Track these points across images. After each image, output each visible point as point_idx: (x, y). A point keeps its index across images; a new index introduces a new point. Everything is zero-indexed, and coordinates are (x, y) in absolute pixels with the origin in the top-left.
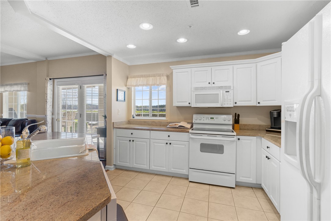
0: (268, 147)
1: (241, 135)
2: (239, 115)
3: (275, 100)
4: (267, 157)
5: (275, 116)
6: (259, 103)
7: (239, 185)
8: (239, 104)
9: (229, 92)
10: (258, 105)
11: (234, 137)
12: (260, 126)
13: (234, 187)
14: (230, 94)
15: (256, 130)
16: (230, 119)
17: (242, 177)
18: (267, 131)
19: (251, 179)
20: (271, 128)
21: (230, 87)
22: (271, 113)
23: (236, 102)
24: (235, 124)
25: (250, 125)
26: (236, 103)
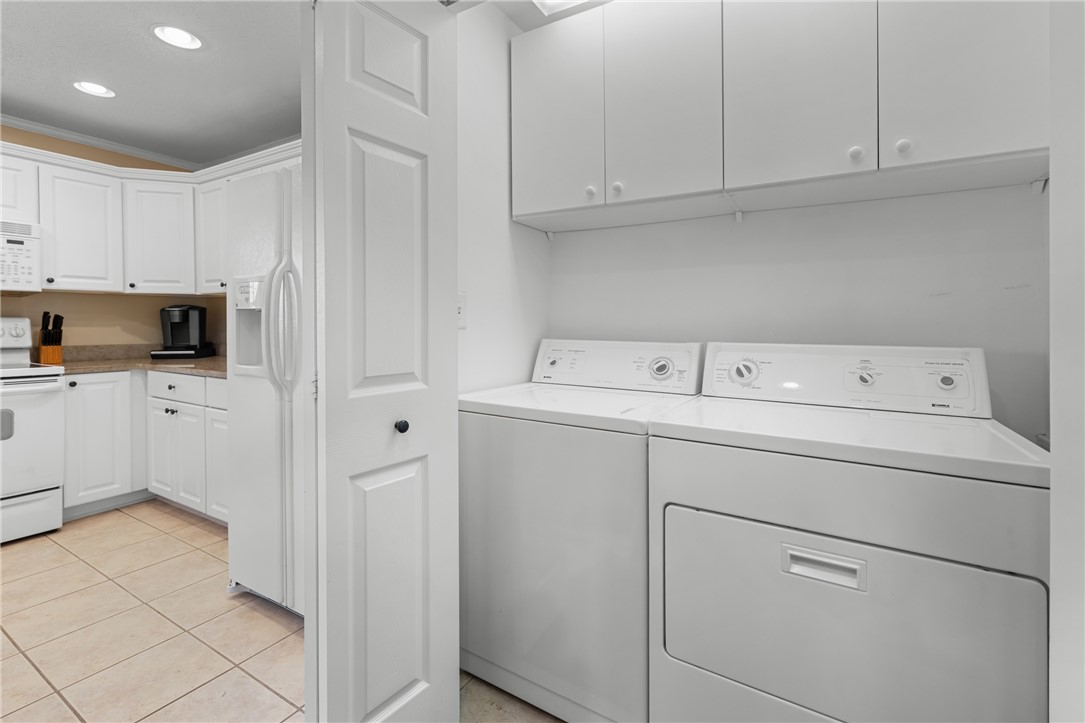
0: (170, 387)
1: (82, 371)
2: (59, 320)
3: (178, 282)
4: (167, 411)
5: (177, 319)
6: (132, 286)
7: (74, 518)
8: (61, 284)
9: (22, 243)
10: (129, 291)
11: (55, 381)
12: (130, 347)
13: (59, 525)
14: (28, 250)
15: (119, 359)
16: (21, 332)
17: (86, 489)
18: (154, 357)
19: (116, 486)
20: (166, 348)
21: (27, 229)
22: (164, 313)
23: (50, 277)
24: (44, 348)
25: (97, 346)
26: (50, 281)
